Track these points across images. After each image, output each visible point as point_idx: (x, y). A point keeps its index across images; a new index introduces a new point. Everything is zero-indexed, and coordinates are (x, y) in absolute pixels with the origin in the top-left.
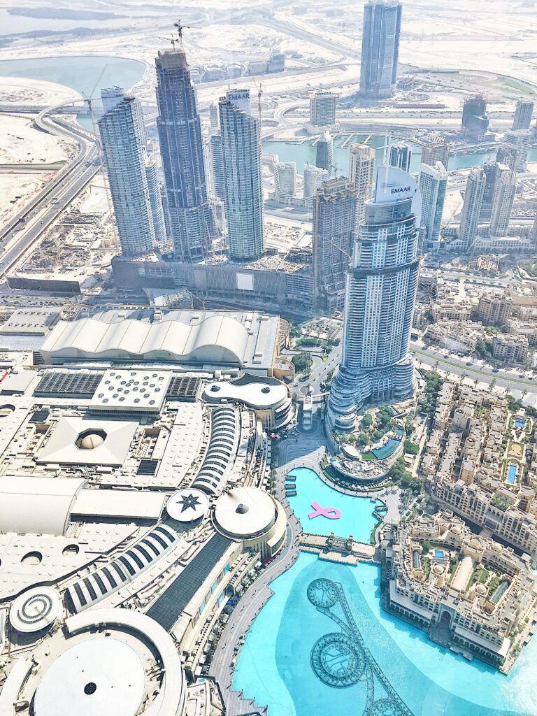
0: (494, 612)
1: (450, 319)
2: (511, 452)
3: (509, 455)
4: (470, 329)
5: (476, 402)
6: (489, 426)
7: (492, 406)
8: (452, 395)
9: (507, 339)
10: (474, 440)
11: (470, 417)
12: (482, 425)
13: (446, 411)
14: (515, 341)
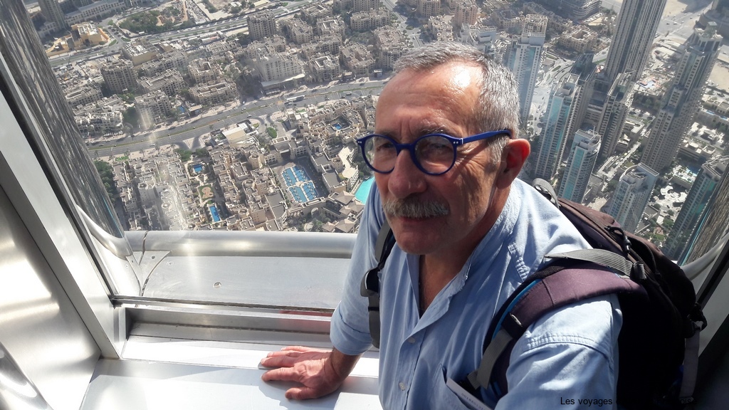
1: (84, 105)
2: (204, 197)
3: (204, 200)
4: (109, 106)
5: (152, 170)
6: (174, 185)
7: (168, 165)
8: (127, 175)
9: (147, 100)
10: (169, 204)
11: (155, 186)
12: (167, 187)
13: (131, 192)
14: (155, 99)
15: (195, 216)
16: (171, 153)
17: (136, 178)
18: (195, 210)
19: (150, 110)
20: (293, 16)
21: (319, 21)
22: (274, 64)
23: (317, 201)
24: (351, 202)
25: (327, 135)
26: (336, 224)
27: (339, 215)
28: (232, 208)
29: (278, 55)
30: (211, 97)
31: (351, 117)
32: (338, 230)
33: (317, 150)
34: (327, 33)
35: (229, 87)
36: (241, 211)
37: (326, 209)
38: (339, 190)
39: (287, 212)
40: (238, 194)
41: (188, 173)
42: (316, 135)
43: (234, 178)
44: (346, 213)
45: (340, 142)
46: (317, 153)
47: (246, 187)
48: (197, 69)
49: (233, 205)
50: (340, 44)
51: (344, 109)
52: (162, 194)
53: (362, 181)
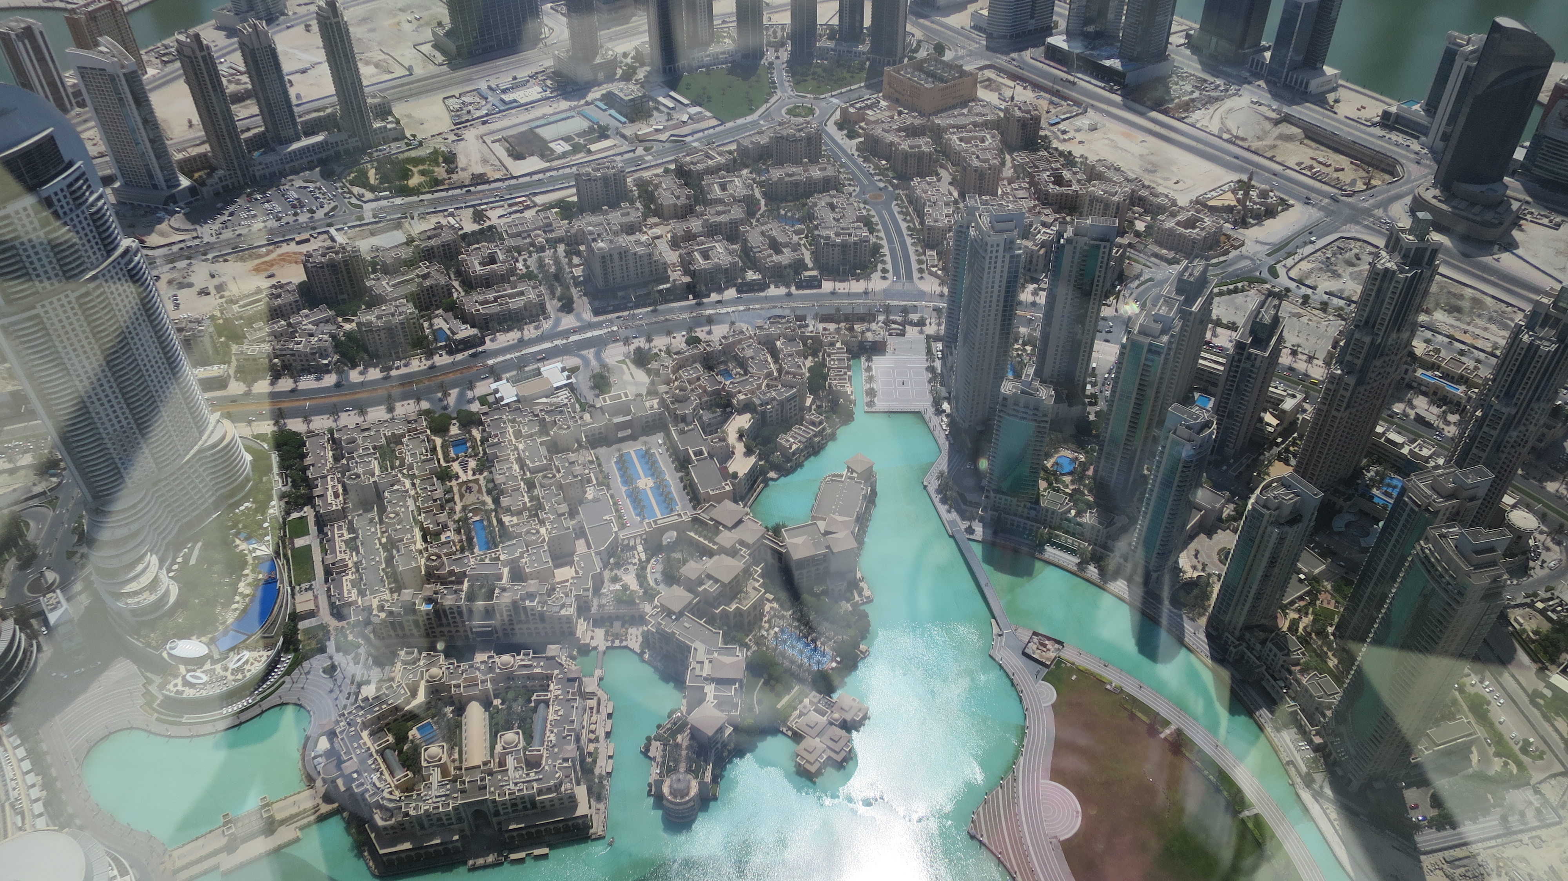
0: (544, 762)
2: (465, 501)
3: (463, 508)
4: (310, 326)
5: (375, 448)
6: (412, 477)
7: (404, 440)
8: (330, 454)
9: (379, 318)
10: (397, 514)
11: (376, 478)
12: (399, 481)
13: (333, 487)
14: (393, 315)
15: (443, 538)
16: (413, 417)
17: (344, 461)
18: (445, 527)
19: (383, 336)
20: (660, 171)
21: (707, 180)
22: (616, 257)
23: (674, 519)
24: (740, 522)
25: (705, 391)
26: (707, 565)
27: (715, 547)
28: (512, 526)
29: (625, 241)
30: (498, 314)
31: (752, 358)
32: (709, 577)
33: (683, 419)
34: (720, 201)
35: (532, 295)
36: (528, 532)
37: (692, 534)
38: (719, 499)
39: (617, 537)
40: (526, 499)
41: (441, 456)
42: (682, 389)
43: (522, 468)
44: (728, 544)
45: (729, 404)
46: (682, 425)
47: (542, 486)
48: (476, 263)
49: (515, 520)
50: (742, 222)
51: (740, 342)
52: (386, 494)
53: (766, 481)
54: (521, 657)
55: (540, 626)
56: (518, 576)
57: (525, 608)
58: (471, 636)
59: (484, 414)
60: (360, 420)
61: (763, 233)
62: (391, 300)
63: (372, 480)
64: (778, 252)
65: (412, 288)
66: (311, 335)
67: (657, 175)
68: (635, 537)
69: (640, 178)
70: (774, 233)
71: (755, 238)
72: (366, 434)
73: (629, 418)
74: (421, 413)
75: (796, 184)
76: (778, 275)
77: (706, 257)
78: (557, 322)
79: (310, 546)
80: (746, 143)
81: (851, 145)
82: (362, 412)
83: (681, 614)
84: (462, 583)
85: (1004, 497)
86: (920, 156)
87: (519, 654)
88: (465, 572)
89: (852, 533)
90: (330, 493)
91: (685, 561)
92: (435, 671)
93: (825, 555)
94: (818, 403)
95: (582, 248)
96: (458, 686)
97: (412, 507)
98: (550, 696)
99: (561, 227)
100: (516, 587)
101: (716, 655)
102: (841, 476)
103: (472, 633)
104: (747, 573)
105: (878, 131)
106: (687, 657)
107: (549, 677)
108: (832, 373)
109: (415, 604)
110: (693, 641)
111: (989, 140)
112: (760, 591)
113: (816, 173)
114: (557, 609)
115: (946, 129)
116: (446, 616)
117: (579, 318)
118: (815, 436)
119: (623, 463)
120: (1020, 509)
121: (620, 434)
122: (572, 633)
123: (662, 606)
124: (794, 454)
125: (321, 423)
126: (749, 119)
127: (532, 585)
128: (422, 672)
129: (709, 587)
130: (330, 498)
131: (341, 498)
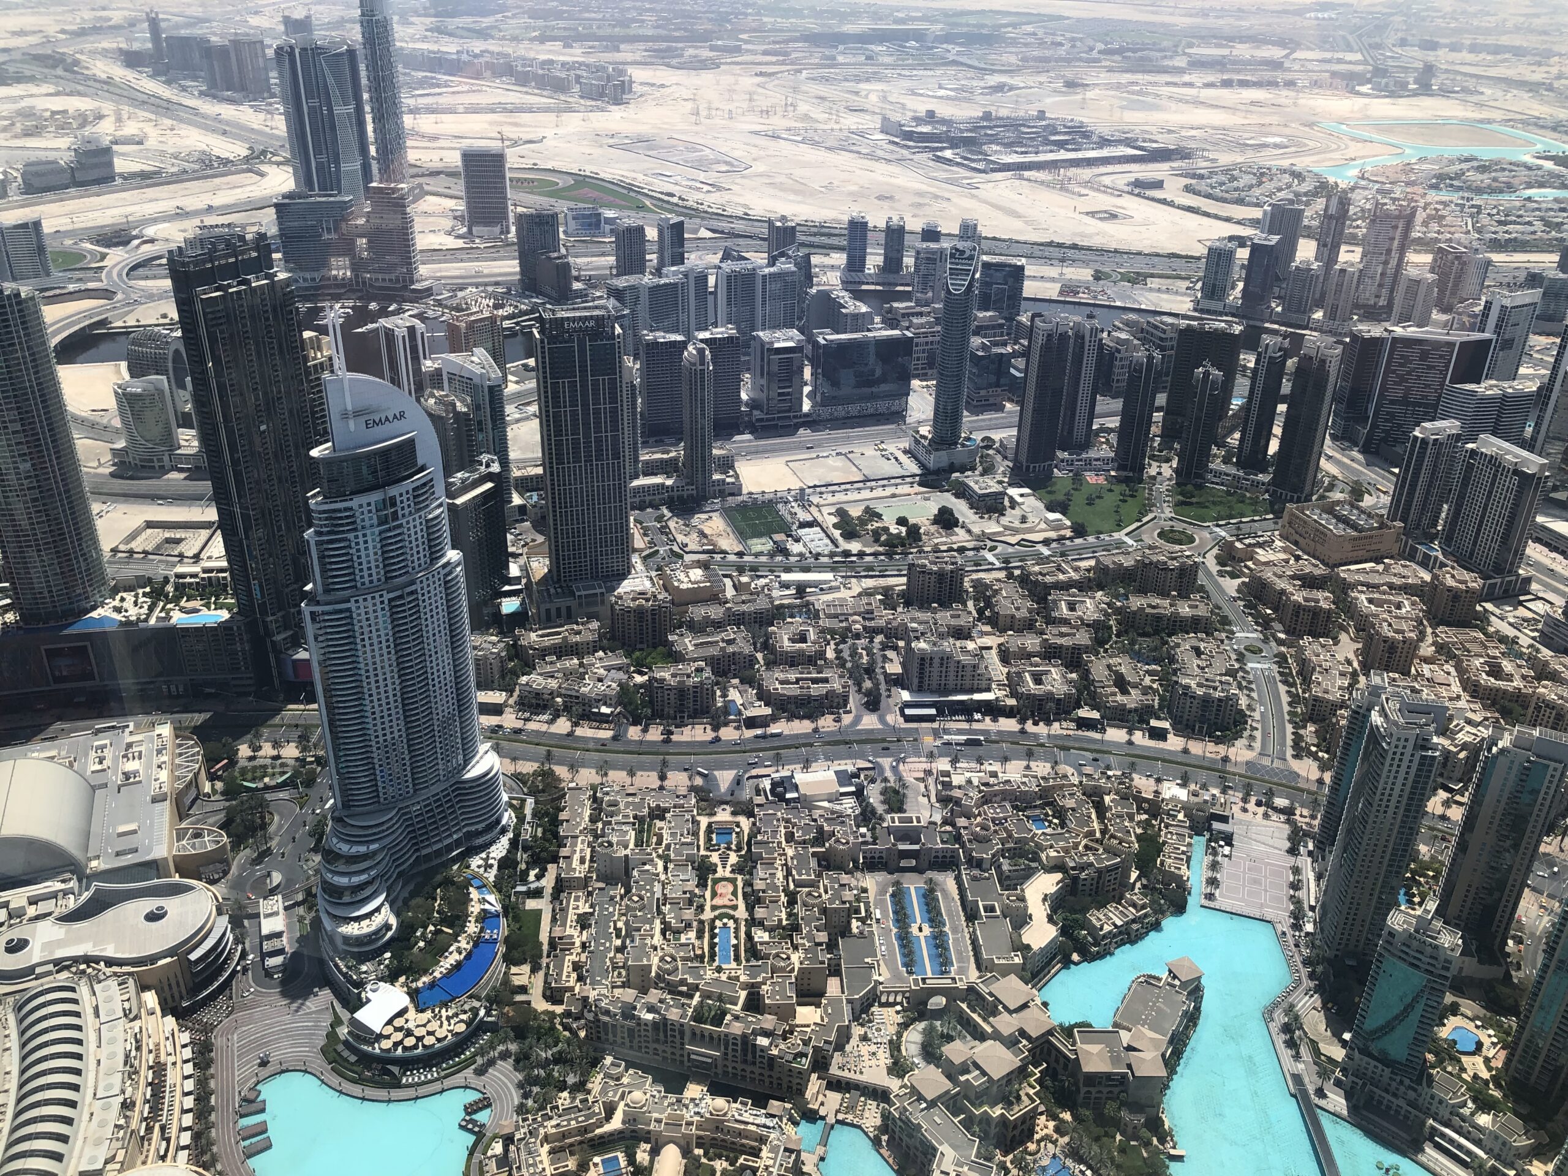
3: (714, 908)
4: (602, 671)
5: (635, 817)
6: (666, 859)
7: (668, 815)
8: (587, 813)
9: (674, 675)
10: (641, 898)
11: (628, 852)
12: (652, 860)
13: (582, 851)
14: (689, 676)
15: (683, 939)
16: (683, 791)
17: (600, 825)
18: (689, 926)
19: (672, 697)
20: (1002, 575)
21: (1054, 595)
22: (936, 661)
23: (946, 982)
24: (1025, 1006)
25: (1010, 836)
26: (975, 1050)
27: (989, 1030)
28: (762, 943)
29: (949, 645)
30: (796, 697)
31: (1073, 809)
32: (977, 1066)
33: (979, 864)
34: (1065, 622)
35: (836, 685)
36: (777, 955)
37: (964, 1006)
38: (1005, 971)
39: (874, 988)
40: (784, 916)
41: (702, 843)
42: (985, 828)
43: (786, 878)
44: (1006, 1032)
45: (1036, 858)
46: (976, 872)
47: (805, 904)
48: (786, 637)
49: (766, 937)
50: (1087, 649)
51: (1062, 787)
52: (635, 873)
53: (1067, 963)
54: (738, 1105)
55: (767, 1073)
56: (754, 1004)
57: (755, 1045)
58: (686, 1064)
59: (758, 805)
60: (628, 780)
61: (1109, 666)
62: (690, 660)
63: (622, 853)
64: (1125, 692)
65: (713, 651)
66: (600, 680)
67: (998, 580)
68: (896, 993)
69: (979, 580)
70: (1123, 670)
71: (1099, 669)
72: (630, 799)
73: (917, 847)
74: (692, 789)
75: (1158, 618)
76: (1120, 717)
77: (1038, 681)
78: (858, 720)
79: (540, 911)
80: (1108, 561)
81: (1231, 586)
82: (632, 773)
83: (932, 1104)
84: (691, 997)
85: (1373, 1063)
86: (1316, 612)
87: (735, 1102)
88: (697, 985)
89: (1163, 1055)
90: (577, 857)
91: (950, 1039)
92: (637, 1095)
93: (1124, 1076)
94: (1144, 881)
95: (901, 644)
96: (659, 1121)
97: (658, 894)
98: (760, 1164)
99: (883, 617)
100: (750, 1019)
101: (966, 1168)
102: (1159, 979)
103: (689, 1059)
104: (1021, 1073)
105: (1268, 575)
106: (931, 1162)
107: (763, 1140)
108: (1167, 849)
109: (635, 1008)
110: (941, 1144)
111: (1407, 607)
112: (1033, 1101)
113: (1185, 610)
114: (790, 1057)
115: (1353, 586)
116: (665, 1032)
117: (882, 720)
118: (1134, 921)
119: (899, 897)
120: (1394, 1084)
121: (903, 863)
122: (801, 1092)
123: (913, 1087)
124: (1104, 937)
125: (587, 776)
126: (1116, 535)
127: (768, 1021)
128: (623, 1093)
129: (972, 1077)
130: (575, 863)
131: (587, 865)
